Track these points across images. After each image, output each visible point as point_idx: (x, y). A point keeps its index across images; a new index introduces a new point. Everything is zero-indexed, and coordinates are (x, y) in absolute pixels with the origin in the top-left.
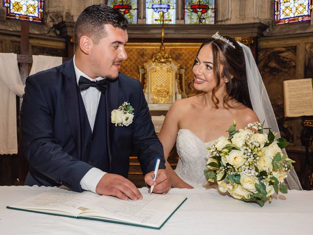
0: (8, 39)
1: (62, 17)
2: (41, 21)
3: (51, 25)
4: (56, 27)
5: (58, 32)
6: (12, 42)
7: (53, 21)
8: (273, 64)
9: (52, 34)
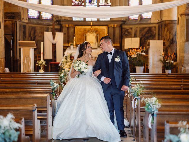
0: (45, 26)
1: (59, 18)
2: (52, 20)
3: (55, 20)
4: (57, 21)
5: (57, 23)
6: (46, 27)
7: (56, 19)
8: (126, 33)
9: (56, 24)
